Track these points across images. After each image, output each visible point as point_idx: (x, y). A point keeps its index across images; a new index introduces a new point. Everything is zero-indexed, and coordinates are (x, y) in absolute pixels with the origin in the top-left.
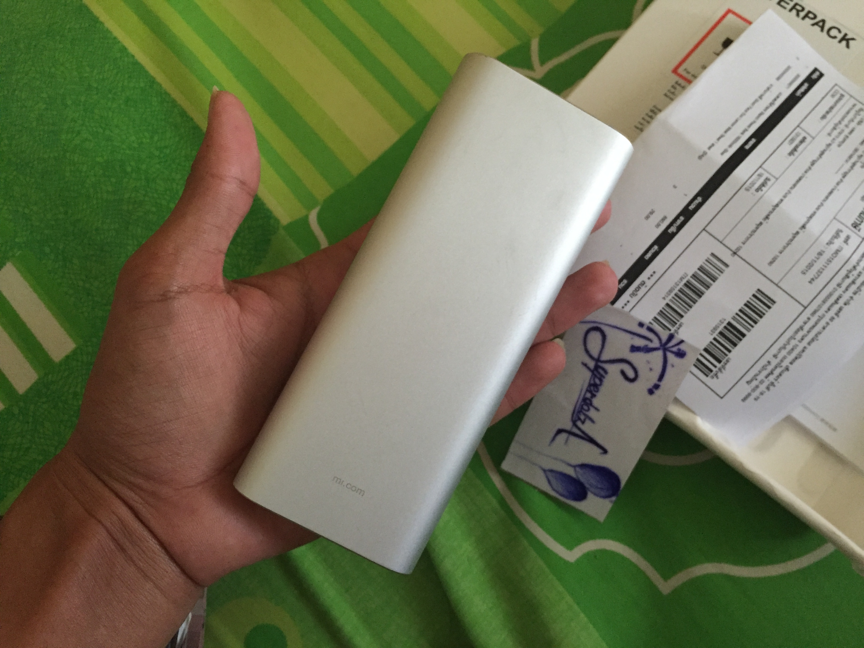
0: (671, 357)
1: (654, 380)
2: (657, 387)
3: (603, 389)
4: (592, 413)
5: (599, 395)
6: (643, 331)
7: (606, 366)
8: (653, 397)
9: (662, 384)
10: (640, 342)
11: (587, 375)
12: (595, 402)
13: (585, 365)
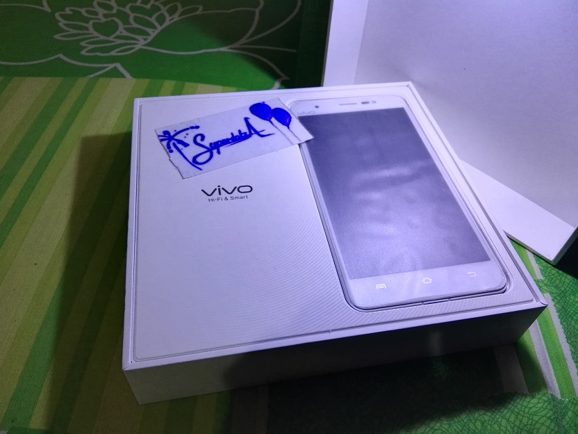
0: (172, 134)
1: (190, 130)
2: (192, 128)
3: (221, 139)
4: (236, 133)
5: (225, 138)
6: (173, 148)
7: (208, 145)
8: (197, 125)
9: (189, 127)
10: (180, 146)
11: (222, 149)
12: (230, 137)
13: (219, 152)
